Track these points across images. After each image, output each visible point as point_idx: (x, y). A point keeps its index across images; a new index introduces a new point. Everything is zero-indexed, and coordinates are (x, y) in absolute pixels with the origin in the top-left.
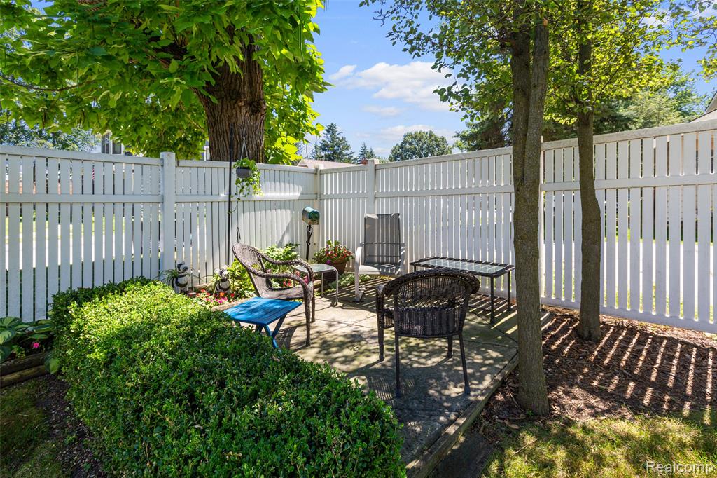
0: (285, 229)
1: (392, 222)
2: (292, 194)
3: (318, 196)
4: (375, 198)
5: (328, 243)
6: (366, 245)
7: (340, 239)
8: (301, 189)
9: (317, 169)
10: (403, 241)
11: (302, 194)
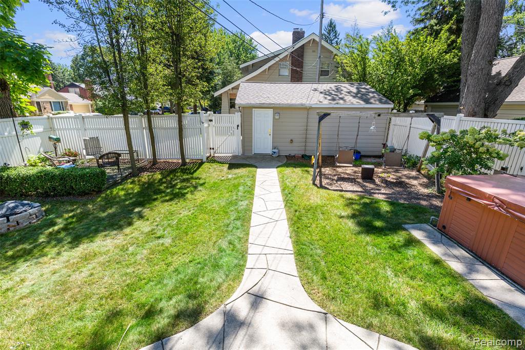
0: (39, 146)
1: (95, 140)
2: (37, 130)
3: (52, 129)
4: (85, 130)
5: (65, 150)
6: (86, 149)
7: (70, 147)
8: (43, 127)
9: (49, 117)
10: (101, 146)
11: (44, 129)
